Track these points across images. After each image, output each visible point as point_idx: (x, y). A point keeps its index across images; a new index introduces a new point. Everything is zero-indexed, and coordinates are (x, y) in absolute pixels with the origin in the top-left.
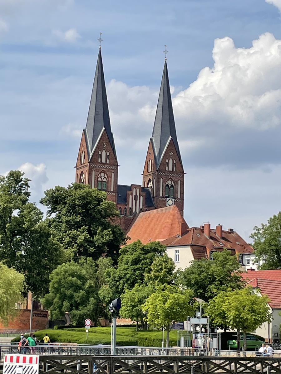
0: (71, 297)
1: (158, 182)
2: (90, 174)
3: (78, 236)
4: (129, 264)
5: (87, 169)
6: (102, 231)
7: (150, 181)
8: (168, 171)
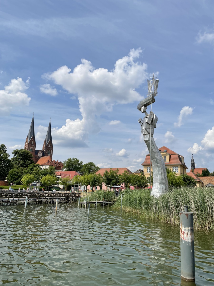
0: (14, 177)
1: (46, 150)
2: (28, 147)
3: (21, 162)
4: (30, 169)
5: (27, 145)
6: (28, 161)
7: (44, 149)
8: (49, 147)
